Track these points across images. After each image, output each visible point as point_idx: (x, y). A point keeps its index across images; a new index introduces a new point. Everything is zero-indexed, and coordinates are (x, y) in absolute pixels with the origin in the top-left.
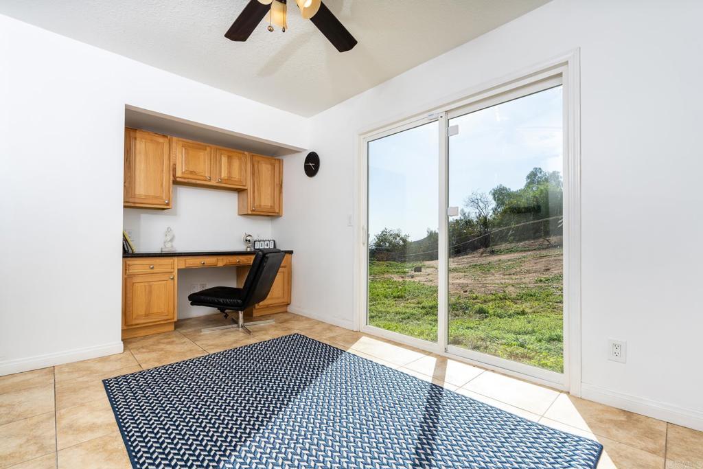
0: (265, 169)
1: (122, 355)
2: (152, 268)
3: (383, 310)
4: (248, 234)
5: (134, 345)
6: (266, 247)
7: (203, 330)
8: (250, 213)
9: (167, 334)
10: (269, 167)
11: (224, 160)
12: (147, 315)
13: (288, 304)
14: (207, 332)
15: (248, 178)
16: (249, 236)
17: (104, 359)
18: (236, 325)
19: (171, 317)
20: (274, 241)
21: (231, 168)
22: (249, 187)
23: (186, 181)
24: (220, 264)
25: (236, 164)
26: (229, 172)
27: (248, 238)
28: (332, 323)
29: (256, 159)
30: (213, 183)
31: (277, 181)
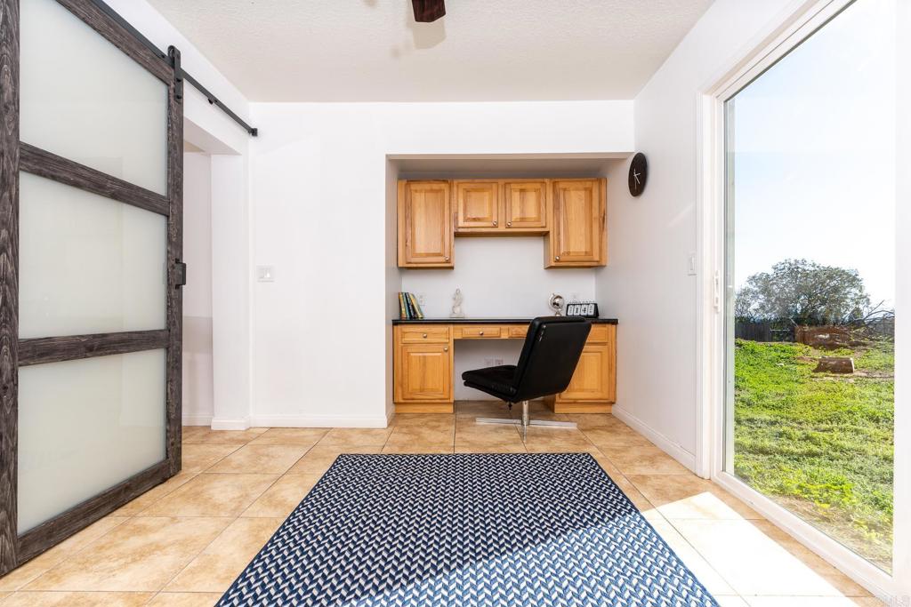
0: (575, 199)
1: (384, 431)
2: (425, 337)
3: (848, 445)
4: (557, 294)
5: (401, 422)
6: (583, 314)
7: (477, 419)
8: (553, 264)
9: (441, 416)
10: (582, 194)
11: (516, 196)
12: (422, 390)
13: (613, 403)
14: (482, 422)
15: (550, 216)
16: (559, 297)
17: (367, 432)
18: (519, 421)
19: (447, 397)
20: (596, 305)
21: (526, 206)
22: (550, 228)
23: (469, 230)
24: (505, 336)
25: (531, 198)
26: (522, 211)
27: (557, 301)
28: (667, 451)
29: (562, 185)
30: (502, 229)
31: (596, 213)
